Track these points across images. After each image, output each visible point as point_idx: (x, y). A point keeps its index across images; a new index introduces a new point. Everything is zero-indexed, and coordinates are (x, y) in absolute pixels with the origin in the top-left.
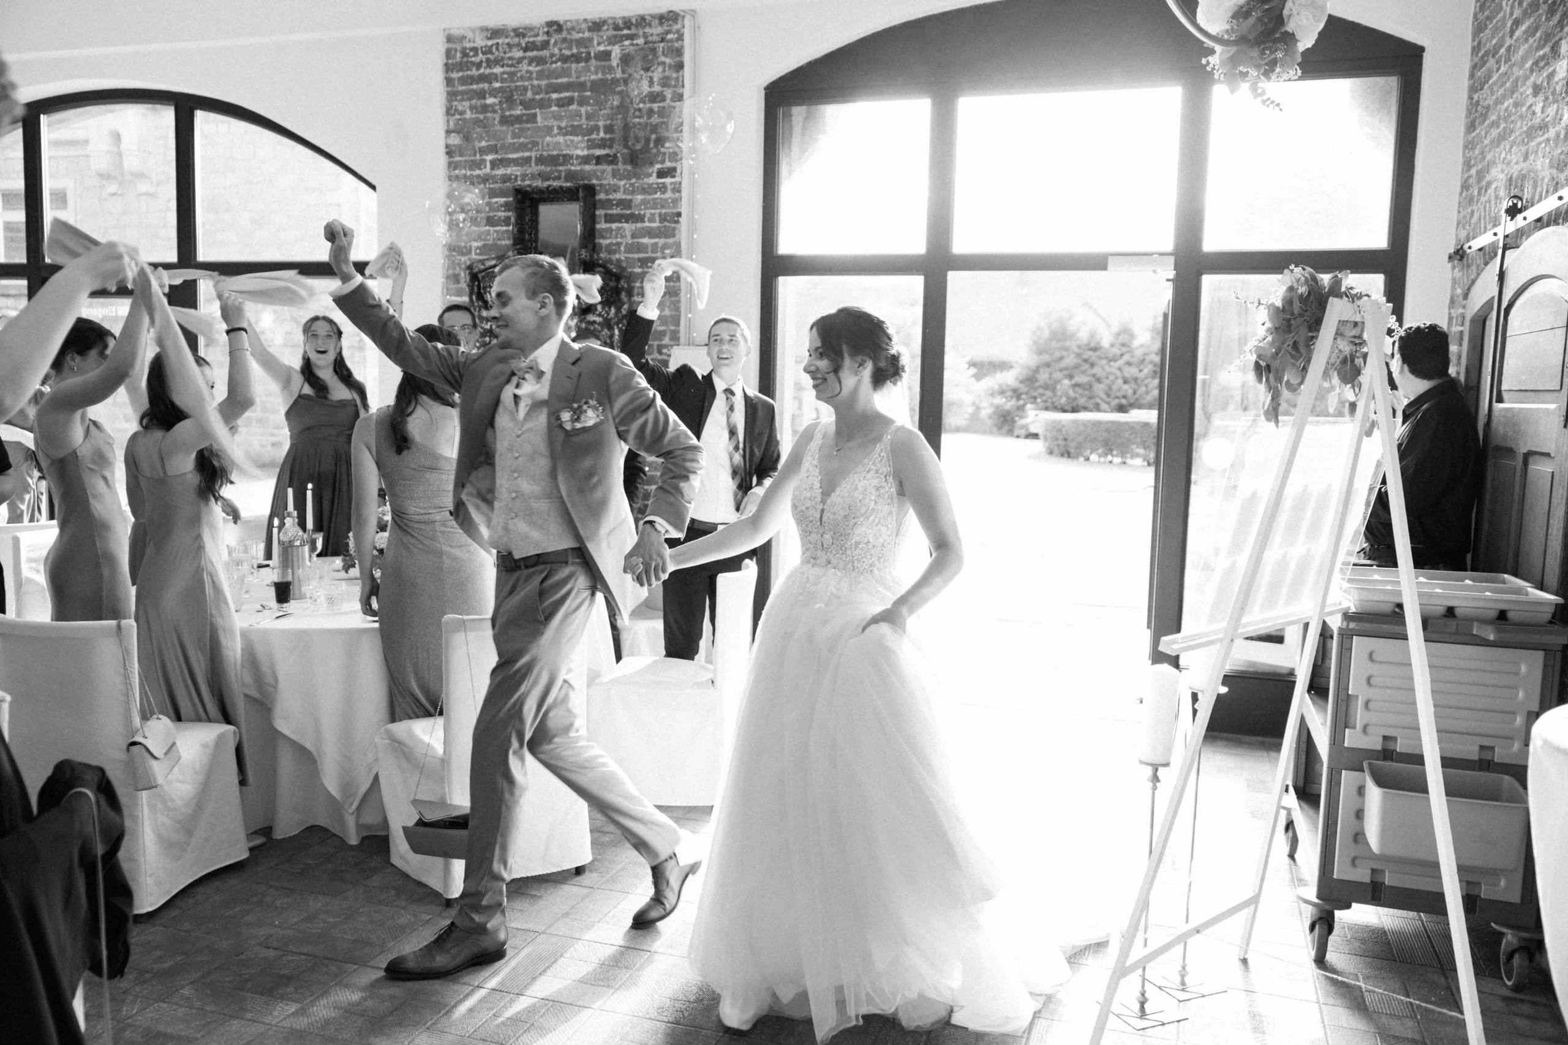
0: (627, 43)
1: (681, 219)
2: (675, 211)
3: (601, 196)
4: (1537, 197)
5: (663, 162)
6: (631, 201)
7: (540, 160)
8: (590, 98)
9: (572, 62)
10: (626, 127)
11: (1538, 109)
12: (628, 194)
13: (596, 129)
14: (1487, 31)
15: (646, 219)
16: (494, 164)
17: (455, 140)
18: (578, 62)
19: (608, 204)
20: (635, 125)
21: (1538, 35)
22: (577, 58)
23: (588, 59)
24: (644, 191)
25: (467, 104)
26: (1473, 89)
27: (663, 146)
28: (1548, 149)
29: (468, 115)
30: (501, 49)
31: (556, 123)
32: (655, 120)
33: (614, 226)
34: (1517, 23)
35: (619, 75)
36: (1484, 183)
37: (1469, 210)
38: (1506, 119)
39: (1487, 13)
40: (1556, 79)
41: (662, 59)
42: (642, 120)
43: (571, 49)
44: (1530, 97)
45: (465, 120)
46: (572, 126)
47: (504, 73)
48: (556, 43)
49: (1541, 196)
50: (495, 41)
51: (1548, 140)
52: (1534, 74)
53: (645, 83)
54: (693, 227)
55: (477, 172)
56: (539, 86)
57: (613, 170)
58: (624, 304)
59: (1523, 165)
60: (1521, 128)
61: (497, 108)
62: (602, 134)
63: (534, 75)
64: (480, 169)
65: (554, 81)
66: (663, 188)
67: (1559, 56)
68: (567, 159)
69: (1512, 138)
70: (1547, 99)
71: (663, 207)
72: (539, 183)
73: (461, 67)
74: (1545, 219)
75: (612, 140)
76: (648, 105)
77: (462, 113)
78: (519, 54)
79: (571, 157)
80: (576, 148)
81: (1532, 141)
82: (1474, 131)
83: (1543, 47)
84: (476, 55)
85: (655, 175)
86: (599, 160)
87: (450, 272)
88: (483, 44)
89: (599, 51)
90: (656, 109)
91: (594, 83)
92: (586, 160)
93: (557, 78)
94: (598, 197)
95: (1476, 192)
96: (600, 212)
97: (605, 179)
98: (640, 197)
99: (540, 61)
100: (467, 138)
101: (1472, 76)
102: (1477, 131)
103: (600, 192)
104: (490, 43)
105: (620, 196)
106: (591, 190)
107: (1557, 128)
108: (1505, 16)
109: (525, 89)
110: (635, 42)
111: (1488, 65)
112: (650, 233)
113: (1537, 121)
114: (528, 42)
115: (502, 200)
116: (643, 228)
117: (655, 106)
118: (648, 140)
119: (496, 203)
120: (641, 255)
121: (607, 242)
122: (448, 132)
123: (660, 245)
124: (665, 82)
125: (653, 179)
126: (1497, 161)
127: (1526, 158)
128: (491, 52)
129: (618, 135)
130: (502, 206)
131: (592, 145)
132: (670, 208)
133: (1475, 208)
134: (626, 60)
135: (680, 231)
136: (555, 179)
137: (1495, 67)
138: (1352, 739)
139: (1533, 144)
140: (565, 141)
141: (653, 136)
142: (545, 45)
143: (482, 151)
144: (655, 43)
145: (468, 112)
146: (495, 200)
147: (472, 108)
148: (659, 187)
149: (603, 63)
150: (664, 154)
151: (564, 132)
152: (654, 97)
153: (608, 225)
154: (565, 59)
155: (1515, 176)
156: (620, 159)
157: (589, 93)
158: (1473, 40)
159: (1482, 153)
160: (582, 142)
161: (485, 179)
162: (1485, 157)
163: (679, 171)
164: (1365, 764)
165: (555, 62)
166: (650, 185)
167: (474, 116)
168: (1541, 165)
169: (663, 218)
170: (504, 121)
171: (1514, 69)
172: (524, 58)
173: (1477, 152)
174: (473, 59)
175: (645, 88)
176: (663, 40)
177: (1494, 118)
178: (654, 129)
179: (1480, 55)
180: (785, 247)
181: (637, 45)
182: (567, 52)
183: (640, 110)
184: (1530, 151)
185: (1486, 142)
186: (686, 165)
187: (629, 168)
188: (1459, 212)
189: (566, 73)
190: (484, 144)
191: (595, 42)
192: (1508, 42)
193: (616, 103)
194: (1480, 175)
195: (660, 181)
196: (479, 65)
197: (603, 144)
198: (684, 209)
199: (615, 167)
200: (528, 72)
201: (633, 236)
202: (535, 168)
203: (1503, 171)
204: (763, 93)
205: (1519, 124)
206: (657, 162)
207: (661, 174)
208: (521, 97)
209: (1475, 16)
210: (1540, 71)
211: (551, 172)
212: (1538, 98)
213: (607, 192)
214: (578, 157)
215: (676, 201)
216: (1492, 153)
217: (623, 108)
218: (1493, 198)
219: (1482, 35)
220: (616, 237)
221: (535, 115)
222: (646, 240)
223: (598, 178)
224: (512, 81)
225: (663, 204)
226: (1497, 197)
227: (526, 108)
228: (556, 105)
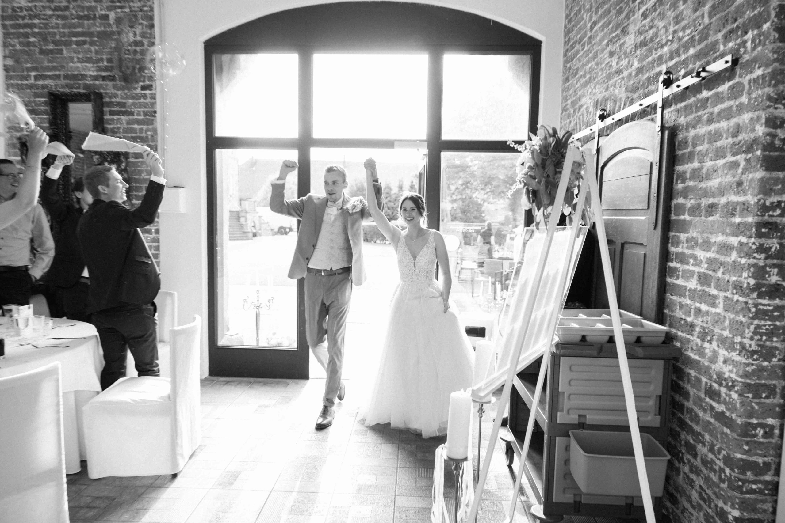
0: (119, 10)
1: (156, 115)
2: (152, 110)
3: (107, 100)
4: (617, 108)
5: (144, 81)
6: (125, 103)
7: (66, 77)
8: (97, 41)
9: (85, 20)
10: (120, 60)
11: (614, 64)
12: (124, 99)
13: (102, 60)
14: (574, 32)
15: (135, 114)
16: (36, 78)
17: (10, 62)
18: (88, 20)
19: (110, 104)
20: (126, 59)
21: (611, 26)
22: (87, 18)
23: (95, 18)
24: (133, 98)
25: (16, 40)
26: (566, 62)
27: (144, 72)
28: (623, 83)
29: (18, 47)
30: (38, 9)
31: (75, 55)
32: (138, 56)
33: (116, 117)
34: (595, 23)
35: (115, 29)
36: (577, 106)
37: (568, 121)
38: (590, 73)
39: (573, 23)
40: (626, 46)
41: (142, 21)
42: (130, 57)
43: (83, 12)
44: (608, 58)
45: (15, 50)
46: (86, 58)
47: (41, 23)
48: (74, 8)
49: (620, 107)
50: (33, 4)
51: (623, 78)
52: (610, 46)
53: (131, 35)
54: (164, 119)
55: (25, 82)
56: (64, 32)
57: (113, 84)
58: (122, 163)
59: (606, 93)
60: (601, 76)
61: (37, 44)
62: (105, 63)
63: (61, 26)
64: (27, 80)
65: (74, 30)
66: (145, 96)
67: (628, 33)
68: (84, 76)
69: (595, 82)
70: (619, 57)
71: (145, 107)
72: (67, 90)
73: (11, 18)
74: (624, 119)
75: (112, 67)
76: (134, 48)
77: (14, 46)
78: (50, 13)
79: (86, 76)
80: (89, 70)
81: (610, 80)
82: (568, 82)
83: (616, 31)
84: (22, 11)
85: (139, 89)
86: (104, 78)
87: (10, 142)
88: (26, 5)
89: (102, 15)
90: (138, 50)
91: (99, 32)
92: (96, 78)
93: (75, 28)
94: (104, 100)
95: (572, 112)
96: (106, 109)
97: (109, 89)
98: (130, 101)
99: (64, 18)
100: (17, 61)
101: (565, 55)
102: (571, 82)
103: (105, 97)
104: (30, 4)
105: (118, 100)
106: (100, 96)
107: (629, 71)
108: (586, 22)
109: (55, 34)
110: (124, 10)
111: (575, 49)
112: (138, 122)
113: (613, 70)
114: (56, 6)
115: (43, 99)
116: (133, 119)
117: (138, 49)
118: (134, 68)
119: (39, 101)
120: (134, 135)
121: (111, 126)
122: (5, 57)
123: (144, 129)
124: (143, 35)
125: (138, 91)
126: (586, 94)
127: (607, 89)
128: (32, 11)
129: (115, 64)
130: (43, 103)
131: (100, 69)
132: (150, 108)
133: (572, 119)
134: (119, 20)
135: (156, 121)
136: (76, 88)
137: (581, 48)
138: (561, 418)
139: (611, 82)
140: (82, 66)
141: (138, 66)
142: (67, 8)
143: (29, 70)
144: (136, 11)
145: (18, 46)
146: (38, 99)
147: (20, 43)
148: (143, 96)
149: (104, 22)
150: (144, 76)
151: (80, 60)
152: (137, 43)
153: (112, 117)
154: (80, 17)
155: (600, 99)
156: (118, 79)
157: (96, 39)
158: (565, 38)
159: (575, 91)
160: (92, 67)
161: (31, 87)
162: (577, 94)
163: (154, 87)
164: (570, 432)
165: (73, 19)
166: (137, 94)
167: (21, 48)
168: (620, 92)
169: (145, 114)
170: (42, 52)
171: (594, 47)
172: (53, 15)
173: (571, 92)
174: (20, 14)
175: (131, 37)
176: (141, 10)
177: (581, 73)
178: (138, 61)
179: (570, 44)
180: (220, 132)
181: (125, 12)
182: (81, 14)
183: (128, 50)
184: (609, 86)
185: (577, 86)
186: (158, 84)
187: (123, 84)
188: (561, 123)
189: (81, 26)
190: (29, 65)
191: (99, 9)
192: (589, 34)
193: (113, 45)
194: (574, 103)
195: (143, 92)
196: (23, 18)
197: (106, 69)
198: (158, 108)
199: (114, 83)
200: (57, 24)
201: (128, 123)
202: (63, 82)
203: (590, 99)
204: (203, 45)
205: (600, 73)
206: (141, 81)
207: (143, 88)
208: (53, 39)
209: (565, 27)
210: (613, 44)
211: (74, 84)
212: (613, 58)
213: (110, 97)
214: (91, 76)
215: (153, 104)
216: (582, 91)
217: (117, 49)
218: (585, 112)
219: (570, 34)
220: (117, 124)
221: (62, 50)
222: (136, 126)
223: (104, 89)
224: (47, 29)
225: (145, 105)
226: (587, 112)
227: (56, 45)
228: (75, 45)
